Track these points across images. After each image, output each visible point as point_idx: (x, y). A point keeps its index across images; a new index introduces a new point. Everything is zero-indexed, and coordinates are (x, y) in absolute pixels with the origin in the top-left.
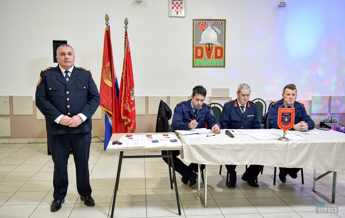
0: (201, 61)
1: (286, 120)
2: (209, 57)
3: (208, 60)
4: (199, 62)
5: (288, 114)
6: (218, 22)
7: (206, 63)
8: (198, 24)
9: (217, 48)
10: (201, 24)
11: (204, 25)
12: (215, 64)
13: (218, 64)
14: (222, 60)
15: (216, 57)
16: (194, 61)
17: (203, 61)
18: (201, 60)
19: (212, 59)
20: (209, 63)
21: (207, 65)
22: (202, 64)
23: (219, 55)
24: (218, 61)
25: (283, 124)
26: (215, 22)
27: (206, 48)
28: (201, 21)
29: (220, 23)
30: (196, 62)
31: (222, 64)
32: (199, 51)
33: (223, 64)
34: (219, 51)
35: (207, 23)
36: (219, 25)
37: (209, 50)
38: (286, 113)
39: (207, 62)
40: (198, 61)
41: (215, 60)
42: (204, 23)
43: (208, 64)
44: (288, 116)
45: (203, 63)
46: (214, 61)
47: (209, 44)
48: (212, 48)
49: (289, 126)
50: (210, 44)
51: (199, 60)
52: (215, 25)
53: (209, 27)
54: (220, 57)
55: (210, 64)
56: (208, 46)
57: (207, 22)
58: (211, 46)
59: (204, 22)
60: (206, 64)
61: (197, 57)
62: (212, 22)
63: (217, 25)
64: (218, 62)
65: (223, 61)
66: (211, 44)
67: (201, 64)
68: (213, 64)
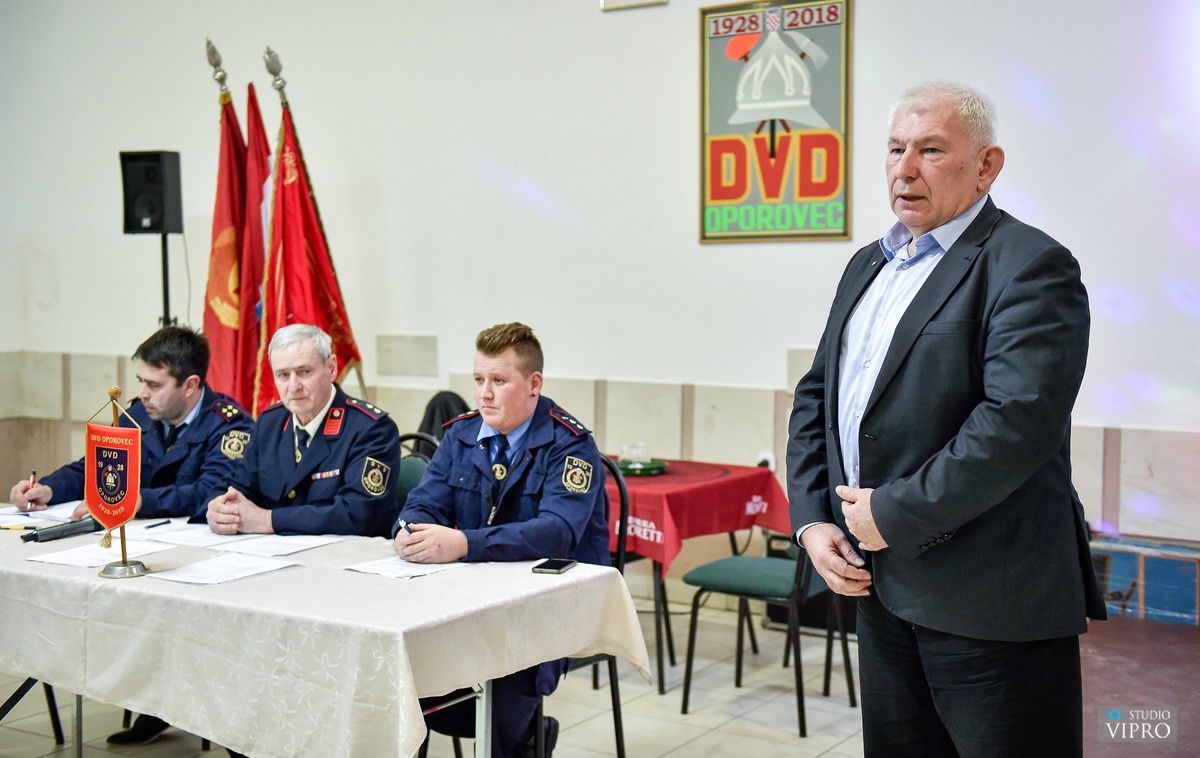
0: (734, 210)
1: (110, 480)
2: (772, 190)
3: (767, 204)
4: (730, 215)
5: (115, 456)
6: (813, 9)
7: (761, 219)
8: (722, 30)
9: (809, 142)
10: (736, 26)
11: (748, 31)
12: (800, 222)
13: (814, 223)
14: (833, 203)
15: (808, 189)
16: (708, 212)
17: (747, 213)
18: (738, 206)
19: (789, 200)
20: (773, 222)
21: (765, 228)
22: (742, 225)
23: (819, 176)
24: (814, 208)
25: (103, 497)
26: (800, 11)
27: (759, 143)
28: (733, 15)
29: (825, 13)
30: (713, 215)
31: (835, 221)
32: (728, 159)
33: (841, 222)
34: (819, 155)
35: (760, 22)
36: (821, 21)
37: (773, 154)
38: (107, 450)
39: (765, 214)
40: (725, 209)
41: (801, 206)
42: (748, 23)
43: (769, 226)
44: (114, 463)
45: (747, 222)
46: (796, 207)
47: (773, 122)
48: (786, 141)
49: (122, 509)
50: (778, 125)
51: (728, 205)
52: (801, 25)
53: (773, 36)
54: (826, 189)
55: (778, 224)
56: (765, 134)
57: (760, 16)
58: (780, 133)
59: (747, 17)
60: (760, 226)
61: (720, 192)
62: (787, 12)
63: (807, 29)
64: (815, 215)
65: (841, 207)
66: (783, 122)
67: (734, 226)
68: (794, 226)
